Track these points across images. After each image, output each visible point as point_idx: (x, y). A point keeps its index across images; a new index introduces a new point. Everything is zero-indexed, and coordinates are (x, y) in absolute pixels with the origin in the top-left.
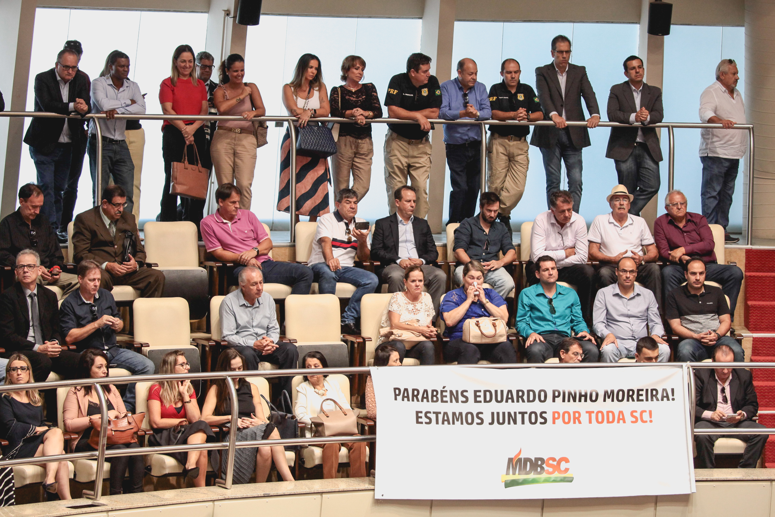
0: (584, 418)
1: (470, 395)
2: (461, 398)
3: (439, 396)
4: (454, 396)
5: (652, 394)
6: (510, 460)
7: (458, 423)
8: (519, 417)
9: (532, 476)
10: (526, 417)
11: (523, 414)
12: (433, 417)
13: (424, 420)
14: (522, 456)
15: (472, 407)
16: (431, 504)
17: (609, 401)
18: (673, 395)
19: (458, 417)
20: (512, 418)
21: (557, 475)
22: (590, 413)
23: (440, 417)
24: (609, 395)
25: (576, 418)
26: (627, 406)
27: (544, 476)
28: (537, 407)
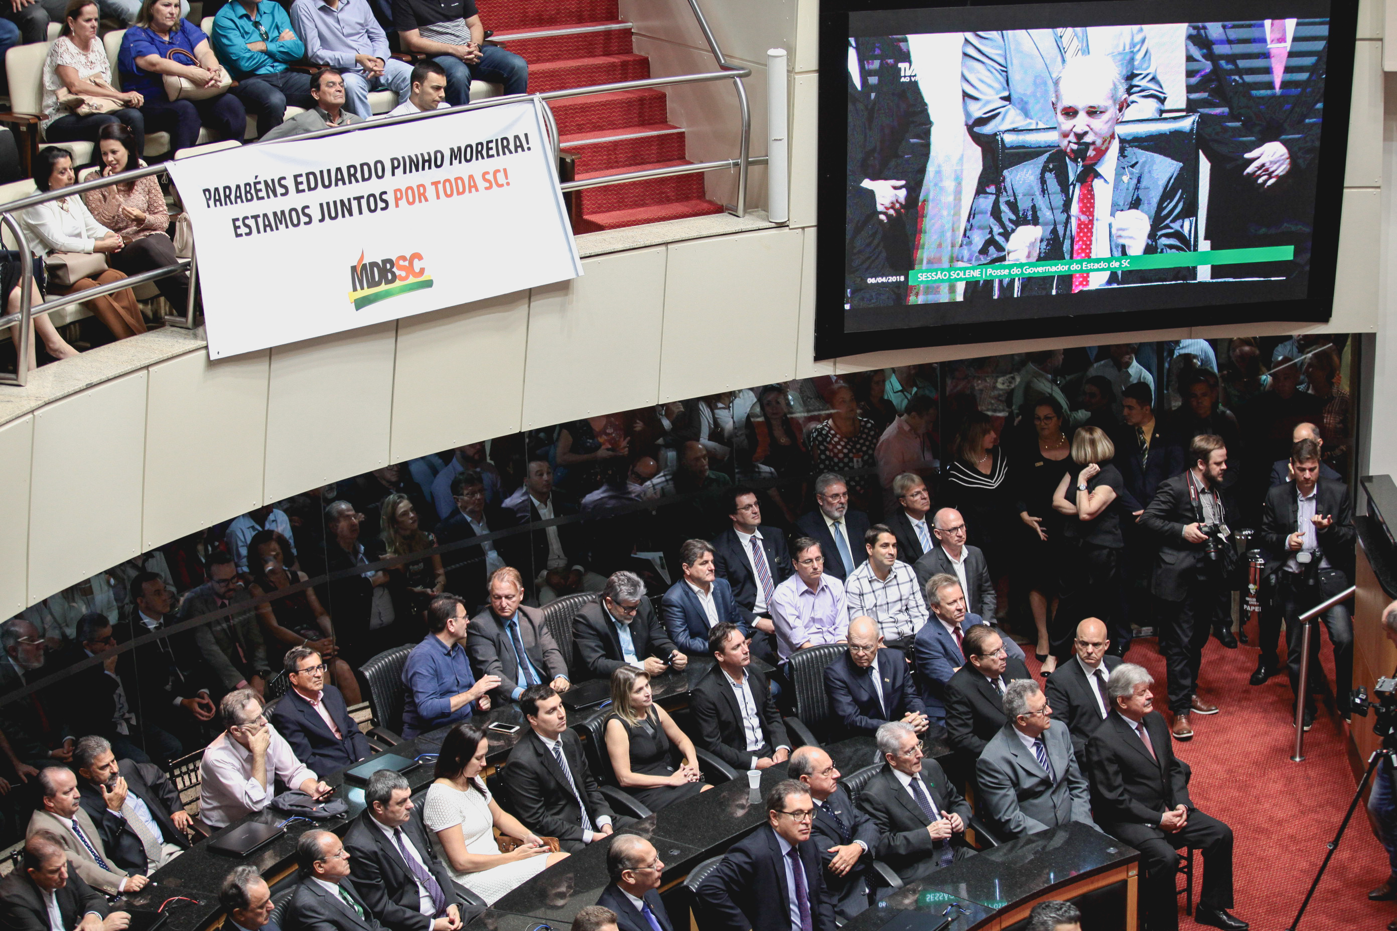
0: (431, 192)
1: (290, 183)
2: (280, 190)
3: (253, 191)
4: (271, 188)
5: (504, 146)
6: (354, 269)
7: (282, 227)
8: (355, 204)
9: (383, 287)
10: (364, 202)
11: (359, 199)
12: (251, 222)
13: (243, 230)
14: (366, 261)
15: (294, 200)
16: (270, 354)
17: (456, 162)
18: (528, 143)
19: (281, 218)
20: (345, 208)
21: (412, 280)
22: (435, 184)
23: (260, 220)
24: (456, 155)
25: (421, 195)
26: (478, 167)
27: (398, 283)
28: (374, 186)
